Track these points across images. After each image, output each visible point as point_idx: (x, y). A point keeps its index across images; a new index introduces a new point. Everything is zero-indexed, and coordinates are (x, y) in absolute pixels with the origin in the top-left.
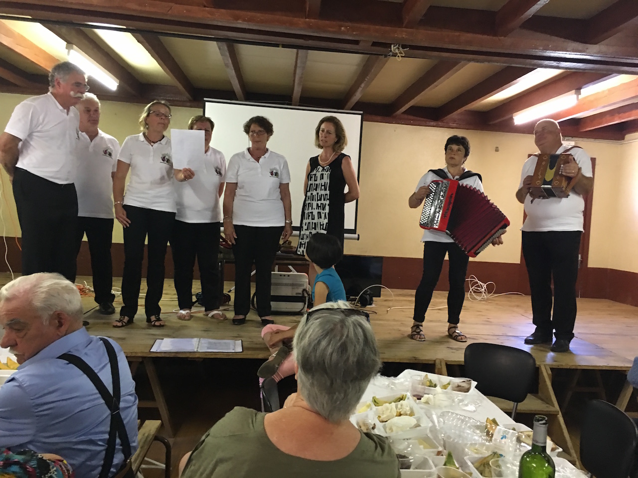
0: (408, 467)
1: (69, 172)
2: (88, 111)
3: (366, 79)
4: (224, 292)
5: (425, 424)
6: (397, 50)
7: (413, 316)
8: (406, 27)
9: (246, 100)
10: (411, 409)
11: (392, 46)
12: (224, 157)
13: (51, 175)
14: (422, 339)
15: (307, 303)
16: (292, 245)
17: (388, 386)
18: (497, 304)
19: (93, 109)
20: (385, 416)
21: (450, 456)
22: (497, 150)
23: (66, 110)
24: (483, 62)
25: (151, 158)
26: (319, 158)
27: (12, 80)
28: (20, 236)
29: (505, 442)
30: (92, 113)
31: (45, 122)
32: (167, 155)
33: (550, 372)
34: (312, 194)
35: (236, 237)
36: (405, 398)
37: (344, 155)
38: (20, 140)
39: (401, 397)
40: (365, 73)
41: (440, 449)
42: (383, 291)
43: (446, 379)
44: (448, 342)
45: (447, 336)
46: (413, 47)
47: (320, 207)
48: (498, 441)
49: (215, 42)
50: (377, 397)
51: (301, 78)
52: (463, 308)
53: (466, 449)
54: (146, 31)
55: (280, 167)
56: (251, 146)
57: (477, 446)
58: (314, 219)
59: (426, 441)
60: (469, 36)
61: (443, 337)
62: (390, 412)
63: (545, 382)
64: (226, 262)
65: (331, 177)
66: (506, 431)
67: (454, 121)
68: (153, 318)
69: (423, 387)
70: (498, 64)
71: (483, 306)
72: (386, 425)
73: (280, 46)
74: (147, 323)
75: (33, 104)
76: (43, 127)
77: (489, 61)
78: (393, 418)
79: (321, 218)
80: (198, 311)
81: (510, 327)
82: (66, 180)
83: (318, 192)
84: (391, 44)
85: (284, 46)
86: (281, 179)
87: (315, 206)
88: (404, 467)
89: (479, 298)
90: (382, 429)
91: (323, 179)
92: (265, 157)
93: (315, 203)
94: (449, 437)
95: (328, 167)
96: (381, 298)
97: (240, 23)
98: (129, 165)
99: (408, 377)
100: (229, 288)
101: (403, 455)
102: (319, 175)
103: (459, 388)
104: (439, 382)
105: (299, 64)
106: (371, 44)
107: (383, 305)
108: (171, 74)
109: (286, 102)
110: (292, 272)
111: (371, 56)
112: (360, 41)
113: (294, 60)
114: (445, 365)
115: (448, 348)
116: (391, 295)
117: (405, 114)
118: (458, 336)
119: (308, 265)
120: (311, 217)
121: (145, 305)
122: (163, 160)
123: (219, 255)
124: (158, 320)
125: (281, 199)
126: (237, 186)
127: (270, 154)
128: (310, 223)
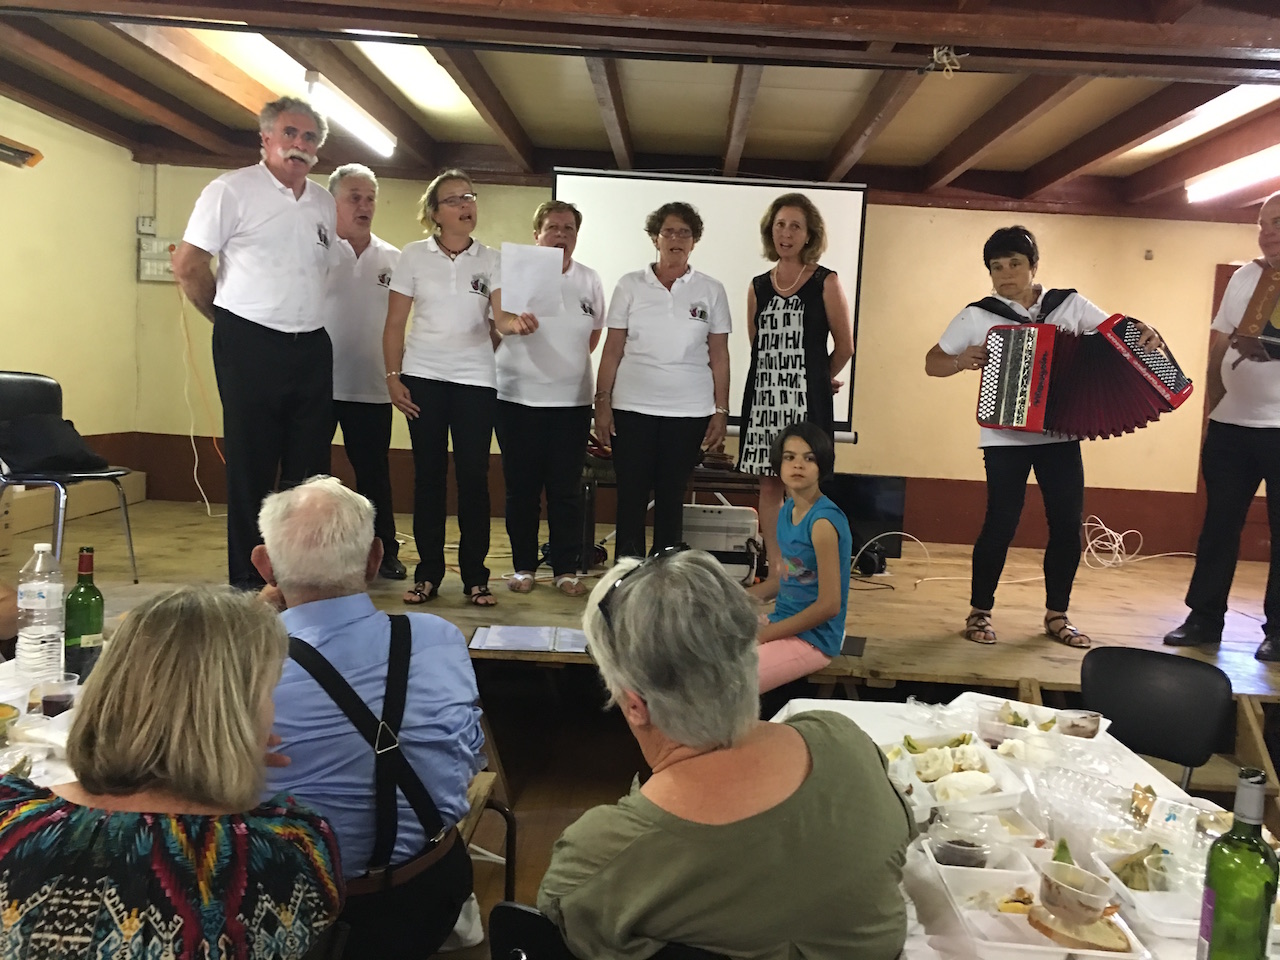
0: (981, 864)
1: (301, 309)
2: (357, 198)
3: (877, 119)
4: (596, 543)
5: (1011, 786)
6: (945, 57)
8: (962, 12)
9: (635, 168)
10: (982, 760)
11: (935, 51)
12: (599, 282)
14: (988, 640)
15: (755, 566)
16: (725, 452)
17: (931, 722)
18: (1146, 575)
19: (364, 195)
20: (929, 771)
21: (1062, 848)
22: (1149, 256)
24: (1125, 76)
25: (453, 284)
26: (774, 279)
27: (201, 142)
29: (1174, 827)
30: (361, 202)
31: (247, 217)
32: (482, 276)
33: (1261, 711)
34: (768, 355)
35: (615, 434)
36: (970, 739)
37: (825, 271)
38: (211, 256)
39: (961, 739)
40: (873, 106)
41: (1042, 836)
42: (906, 546)
43: (1049, 713)
44: (1043, 647)
45: (1042, 634)
46: (976, 51)
47: (786, 380)
48: (1160, 824)
49: (583, 58)
50: (912, 737)
51: (744, 122)
52: (1074, 582)
53: (1095, 840)
54: (450, 42)
55: (710, 302)
56: (658, 260)
57: (1116, 834)
58: (773, 405)
59: (1011, 818)
60: (1095, 23)
61: (1036, 638)
62: (942, 763)
63: (1250, 729)
64: (599, 485)
65: (806, 321)
66: (1177, 806)
67: (1057, 198)
68: (475, 590)
69: (1002, 724)
70: (1157, 78)
71: (1116, 579)
72: (935, 788)
73: (710, 60)
74: (464, 597)
75: (225, 183)
76: (245, 225)
77: (1136, 74)
78: (946, 774)
79: (786, 402)
80: (544, 575)
83: (780, 350)
84: (932, 47)
85: (718, 59)
86: (712, 325)
87: (775, 379)
88: (973, 863)
89: (1106, 563)
90: (928, 794)
91: (789, 324)
92: (683, 281)
93: (775, 374)
94: (1058, 814)
95: (796, 297)
96: (903, 559)
97: (636, 19)
98: (411, 299)
99: (968, 703)
100: (606, 537)
101: (971, 840)
102: (779, 315)
103: (1075, 730)
104: (1035, 718)
105: (742, 95)
106: (892, 47)
107: (906, 574)
108: (495, 123)
109: (713, 170)
110: (722, 504)
111: (888, 71)
112: (870, 42)
113: (732, 86)
114: (1038, 690)
115: (1045, 658)
116: (924, 555)
117: (954, 186)
118: (1072, 637)
119: (758, 491)
120: (767, 400)
121: (461, 565)
122: (475, 288)
123: (585, 471)
124: (486, 593)
125: (710, 364)
126: (627, 333)
127: (693, 275)
128: (766, 412)
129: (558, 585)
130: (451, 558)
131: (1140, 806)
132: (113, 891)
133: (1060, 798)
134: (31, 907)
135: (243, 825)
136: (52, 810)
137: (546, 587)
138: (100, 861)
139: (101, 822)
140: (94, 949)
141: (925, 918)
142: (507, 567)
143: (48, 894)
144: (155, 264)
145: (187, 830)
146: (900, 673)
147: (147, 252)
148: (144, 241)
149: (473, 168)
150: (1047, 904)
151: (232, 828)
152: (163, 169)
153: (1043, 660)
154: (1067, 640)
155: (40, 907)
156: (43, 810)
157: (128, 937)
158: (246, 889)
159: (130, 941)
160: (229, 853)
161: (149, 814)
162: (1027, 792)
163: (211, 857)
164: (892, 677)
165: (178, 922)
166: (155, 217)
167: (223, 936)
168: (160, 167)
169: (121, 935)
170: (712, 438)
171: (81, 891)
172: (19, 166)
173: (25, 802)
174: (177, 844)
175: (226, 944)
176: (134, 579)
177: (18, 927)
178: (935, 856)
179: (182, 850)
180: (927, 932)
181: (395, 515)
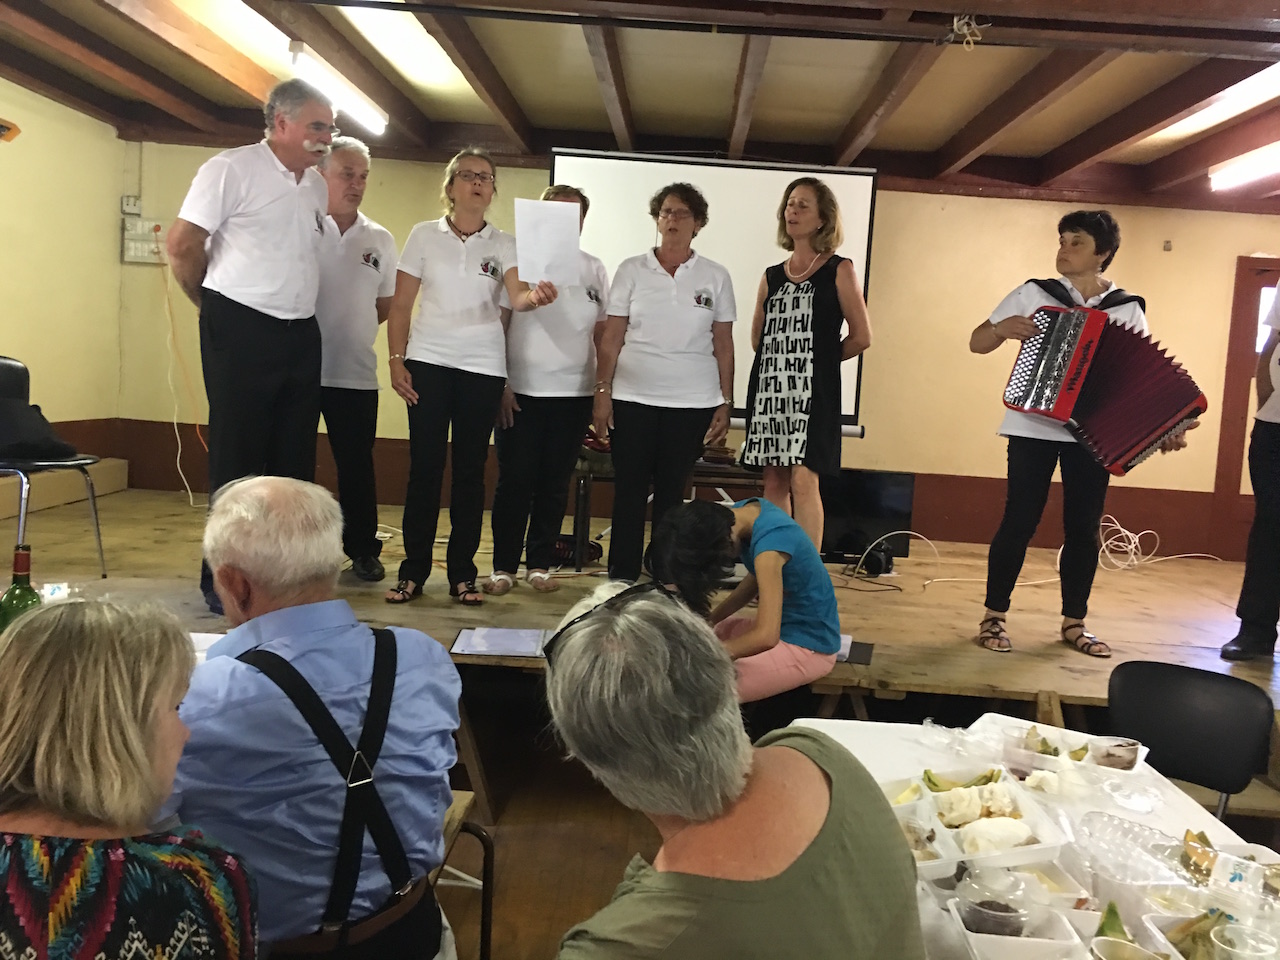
0: (1017, 933)
1: (298, 296)
2: (350, 175)
3: (890, 98)
4: (591, 539)
5: (1050, 837)
6: (965, 28)
7: (984, 600)
9: (635, 149)
10: (1014, 801)
11: (955, 20)
12: (603, 268)
14: (1004, 648)
16: (727, 445)
17: (950, 746)
18: (1162, 577)
20: (954, 815)
21: (1112, 912)
22: (1167, 247)
25: (462, 266)
26: (787, 268)
27: (188, 120)
28: (205, 421)
29: (1240, 888)
30: (354, 180)
31: (251, 198)
32: (493, 259)
34: (774, 339)
35: (612, 428)
36: (999, 777)
37: (839, 260)
38: (206, 233)
39: (989, 775)
40: (886, 83)
41: (1084, 894)
42: (914, 545)
43: (1079, 738)
44: (1061, 656)
45: (1058, 642)
46: (1000, 21)
47: (794, 365)
48: (1224, 884)
49: (579, 26)
50: (933, 772)
51: (752, 98)
53: (1147, 901)
54: (438, 7)
55: (715, 289)
57: (1168, 893)
58: (780, 391)
59: (1049, 871)
61: (1051, 646)
62: (969, 806)
64: (595, 479)
65: (816, 304)
66: (1242, 864)
67: (1074, 186)
68: (462, 587)
69: (1030, 753)
70: (1190, 53)
71: (1131, 582)
72: (962, 836)
73: (714, 29)
74: (451, 597)
75: (228, 160)
77: (1170, 48)
78: (974, 819)
79: (795, 387)
81: (1196, 629)
82: (295, 310)
83: (787, 334)
84: (952, 16)
85: (722, 29)
86: (717, 313)
87: (781, 364)
88: (1008, 931)
89: (1122, 564)
90: (953, 843)
91: (798, 307)
92: (687, 267)
93: (781, 359)
95: (808, 282)
96: (909, 559)
98: (419, 280)
99: (993, 730)
100: (601, 532)
101: (1003, 903)
102: (788, 300)
103: (1110, 760)
104: (1065, 744)
105: (748, 70)
106: (909, 16)
107: (913, 574)
109: (717, 151)
111: (905, 44)
112: (887, 9)
113: (738, 61)
114: (1059, 705)
115: (1062, 668)
116: (933, 554)
117: (967, 172)
118: (1091, 645)
119: (762, 488)
120: (772, 387)
121: (448, 561)
122: (485, 270)
123: (579, 463)
124: (472, 591)
125: (714, 354)
126: (628, 323)
127: (697, 261)
128: (770, 399)
130: (439, 553)
131: (1199, 863)
133: (1105, 849)
144: (139, 245)
146: (911, 684)
147: (133, 232)
148: (129, 222)
152: (150, 147)
153: (1062, 671)
154: (1086, 648)
161: (10, 834)
163: (75, 884)
164: (900, 689)
165: (31, 956)
166: (140, 197)
168: (145, 143)
174: (37, 867)
176: (102, 573)
178: (963, 920)
179: (42, 874)
181: (379, 507)
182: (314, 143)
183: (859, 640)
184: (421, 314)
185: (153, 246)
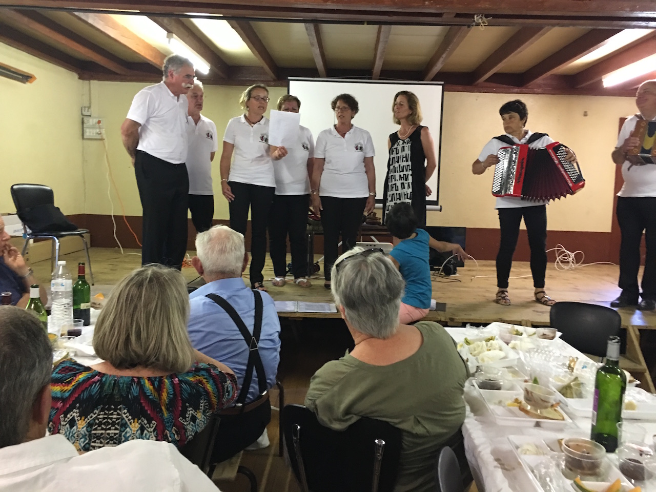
0: (499, 389)
1: (181, 153)
2: (195, 97)
3: (448, 50)
4: (314, 262)
5: (513, 356)
6: (480, 20)
9: (328, 76)
10: (501, 347)
11: (475, 16)
12: (311, 134)
13: (166, 156)
14: (508, 304)
16: (376, 216)
18: (585, 273)
20: (476, 352)
21: (536, 381)
22: (585, 114)
23: (176, 97)
24: (568, 26)
25: (251, 139)
26: (398, 133)
27: (113, 70)
29: (586, 371)
30: (198, 99)
31: (160, 109)
33: (638, 333)
34: (394, 166)
35: (322, 209)
36: (495, 338)
37: (422, 127)
38: (140, 125)
39: (491, 339)
40: (445, 44)
41: (527, 378)
43: (532, 330)
44: (533, 306)
45: (533, 301)
46: (495, 16)
47: (403, 177)
48: (580, 370)
49: (303, 24)
50: (468, 339)
51: (383, 52)
53: (551, 379)
54: (237, 17)
55: (364, 142)
56: (337, 122)
58: (398, 190)
61: (529, 302)
62: (482, 349)
63: (632, 342)
64: (315, 234)
65: (412, 149)
66: (587, 362)
67: (539, 86)
68: (257, 285)
69: (511, 335)
70: (584, 27)
71: (570, 275)
72: (478, 358)
73: (366, 23)
75: (150, 92)
76: (158, 112)
77: (574, 25)
78: (483, 352)
79: (404, 188)
80: (290, 278)
81: (599, 294)
82: (180, 160)
83: (399, 164)
84: (474, 15)
85: (369, 23)
86: (366, 153)
87: (398, 178)
88: (495, 388)
89: (566, 267)
90: (475, 361)
91: (404, 151)
92: (350, 133)
93: (397, 175)
94: (534, 369)
95: (408, 139)
96: (465, 268)
97: (329, 5)
98: (233, 146)
99: (494, 328)
100: (319, 260)
101: (493, 378)
102: (400, 148)
103: (544, 336)
104: (525, 331)
105: (382, 39)
106: (454, 15)
107: (467, 275)
108: (259, 56)
109: (367, 76)
110: (374, 242)
111: (453, 27)
112: (444, 13)
113: (375, 35)
115: (534, 311)
116: (476, 266)
117: (488, 82)
118: (547, 301)
120: (394, 189)
121: (250, 274)
122: (262, 140)
123: (308, 227)
124: (261, 286)
125: (366, 172)
126: (325, 160)
127: (355, 129)
128: (394, 194)
129: (297, 283)
131: (571, 363)
132: (126, 411)
133: (535, 362)
134: (90, 419)
135: (177, 379)
136: (93, 376)
137: (290, 284)
138: (118, 398)
139: (115, 380)
140: (120, 435)
141: (474, 410)
142: (271, 275)
143: (97, 414)
144: (91, 130)
145: (153, 384)
146: (464, 319)
147: (88, 124)
148: (86, 119)
149: (247, 79)
150: (527, 401)
151: (172, 382)
152: (95, 84)
154: (545, 303)
155: (94, 420)
156: (90, 377)
157: (134, 431)
158: (181, 407)
159: (135, 432)
160: (172, 393)
161: (136, 377)
162: (519, 359)
163: (165, 395)
164: (459, 321)
165: (154, 424)
166: (90, 106)
167: (174, 428)
168: (92, 81)
169: (131, 430)
170: (368, 208)
171: (112, 411)
172: (24, 83)
173: (80, 373)
174: (149, 391)
175: (175, 430)
176: (92, 283)
177: (85, 428)
178: (478, 386)
179: (152, 393)
180: (475, 415)
182: (186, 84)
183: (440, 301)
184: (234, 161)
185: (98, 130)
